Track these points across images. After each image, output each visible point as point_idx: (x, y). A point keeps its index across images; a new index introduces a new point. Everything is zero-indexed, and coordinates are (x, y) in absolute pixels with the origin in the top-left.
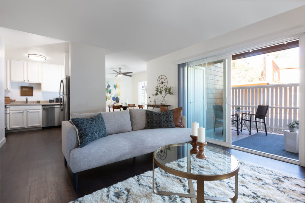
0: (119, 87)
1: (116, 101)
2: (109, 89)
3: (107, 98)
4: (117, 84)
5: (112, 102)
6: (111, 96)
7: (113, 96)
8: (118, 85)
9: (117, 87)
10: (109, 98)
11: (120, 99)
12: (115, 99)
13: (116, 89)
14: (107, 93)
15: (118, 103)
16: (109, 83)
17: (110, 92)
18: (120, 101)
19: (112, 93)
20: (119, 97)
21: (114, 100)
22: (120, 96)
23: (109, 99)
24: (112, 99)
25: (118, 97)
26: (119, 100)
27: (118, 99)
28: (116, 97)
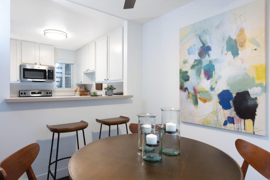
1: (236, 110)
2: (205, 61)
3: (198, 96)
5: (215, 113)
6: (212, 89)
7: (221, 87)
9: (242, 46)
10: (205, 97)
11: (259, 102)
12: (231, 102)
13: (235, 54)
14: (199, 75)
15: (249, 121)
16: (206, 38)
17: (209, 74)
19: (216, 74)
23: (205, 101)
24: (216, 99)
25: (247, 92)
28: (238, 94)
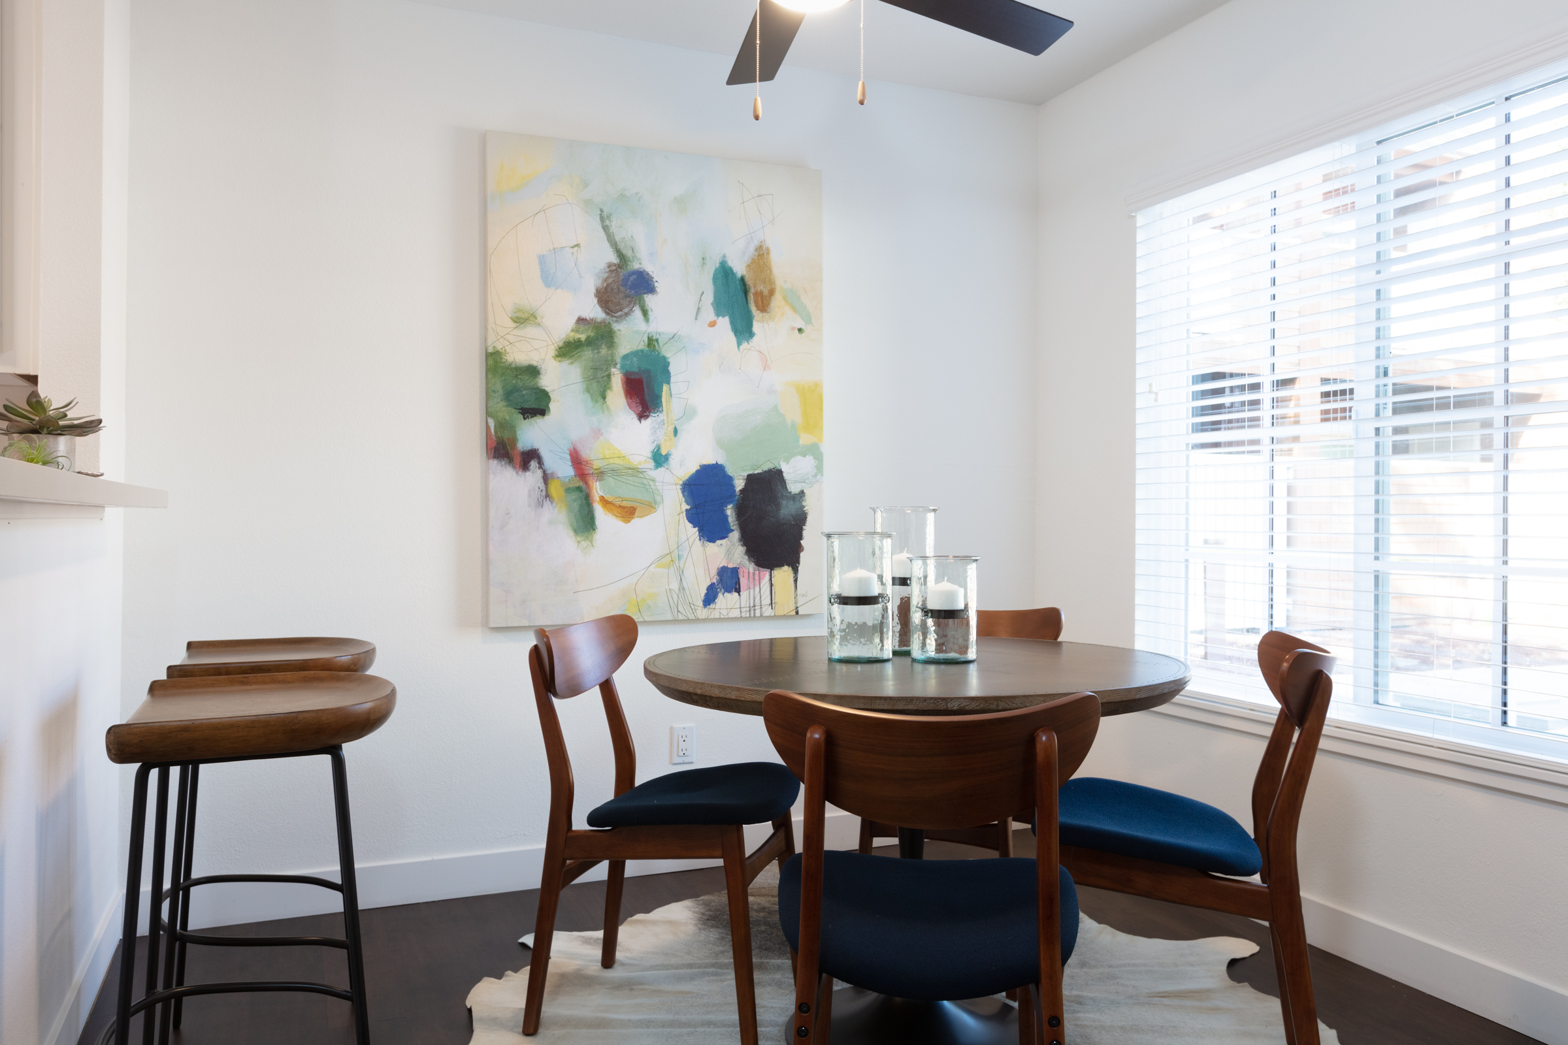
0: (796, 307)
1: (746, 539)
2: (629, 336)
3: (597, 489)
4: (761, 257)
5: (672, 559)
6: (660, 459)
8: (783, 269)
9: (764, 307)
10: (624, 491)
11: (810, 505)
12: (730, 511)
13: (743, 330)
14: (602, 392)
15: (783, 574)
16: (633, 232)
17: (644, 392)
18: (810, 538)
20: (795, 473)
21: (711, 530)
22: (814, 451)
23: (628, 512)
24: (674, 503)
25: (776, 475)
26: (800, 519)
27: (787, 510)
28: (753, 480)
